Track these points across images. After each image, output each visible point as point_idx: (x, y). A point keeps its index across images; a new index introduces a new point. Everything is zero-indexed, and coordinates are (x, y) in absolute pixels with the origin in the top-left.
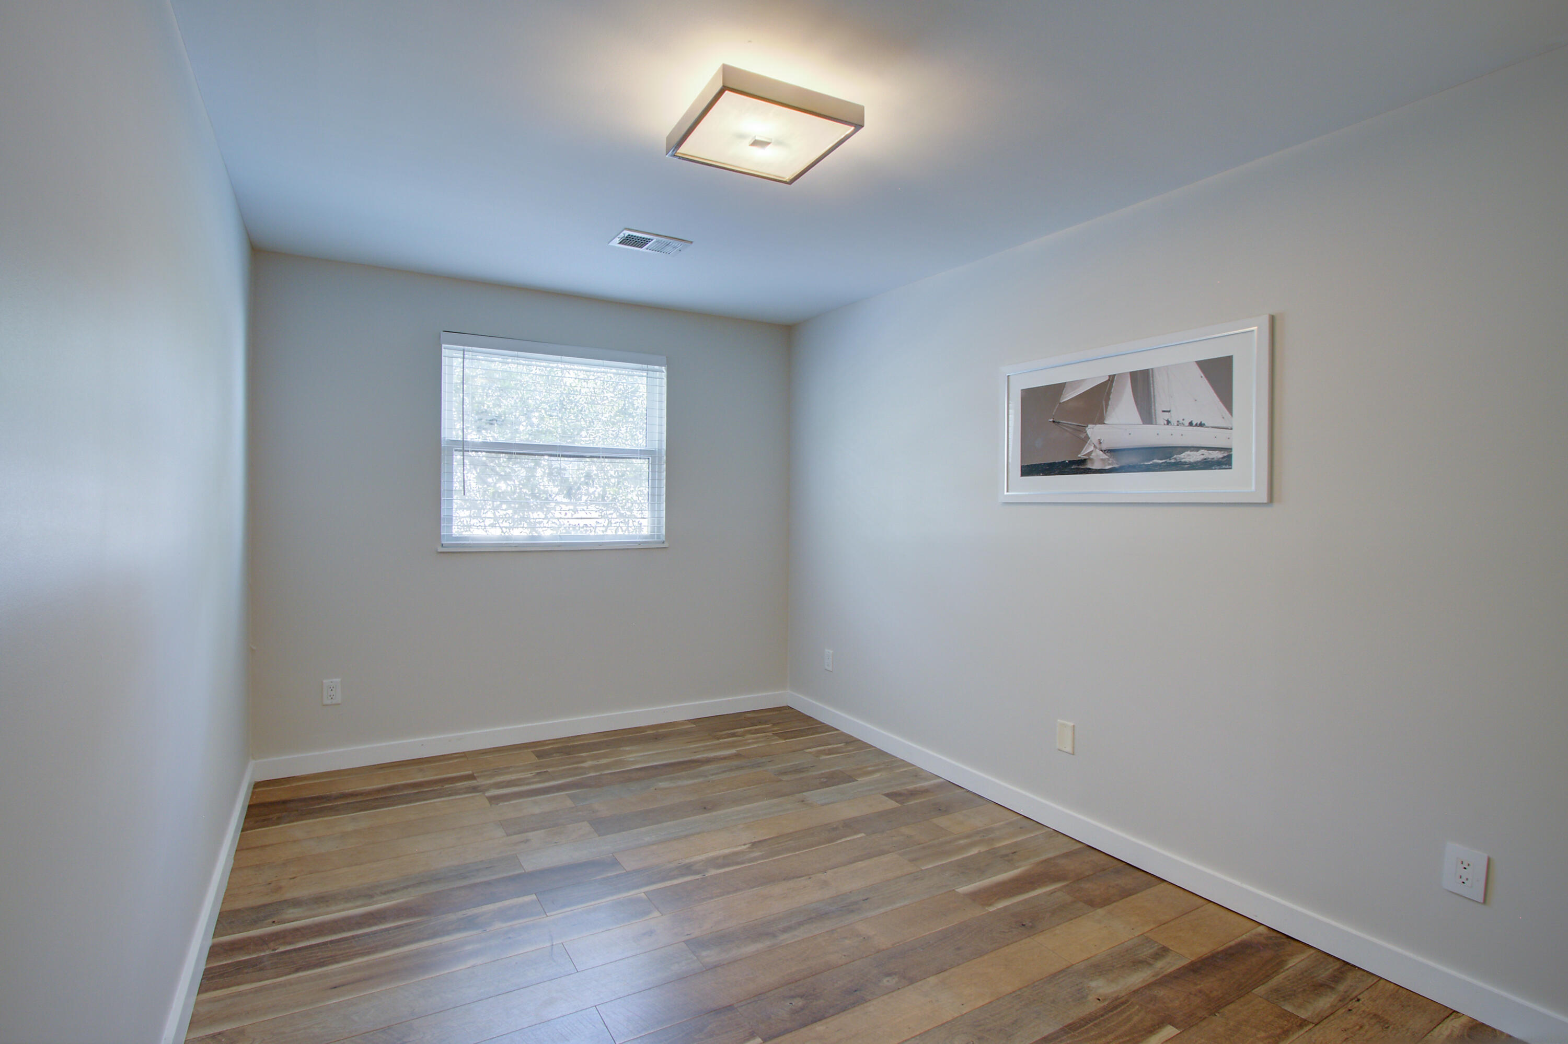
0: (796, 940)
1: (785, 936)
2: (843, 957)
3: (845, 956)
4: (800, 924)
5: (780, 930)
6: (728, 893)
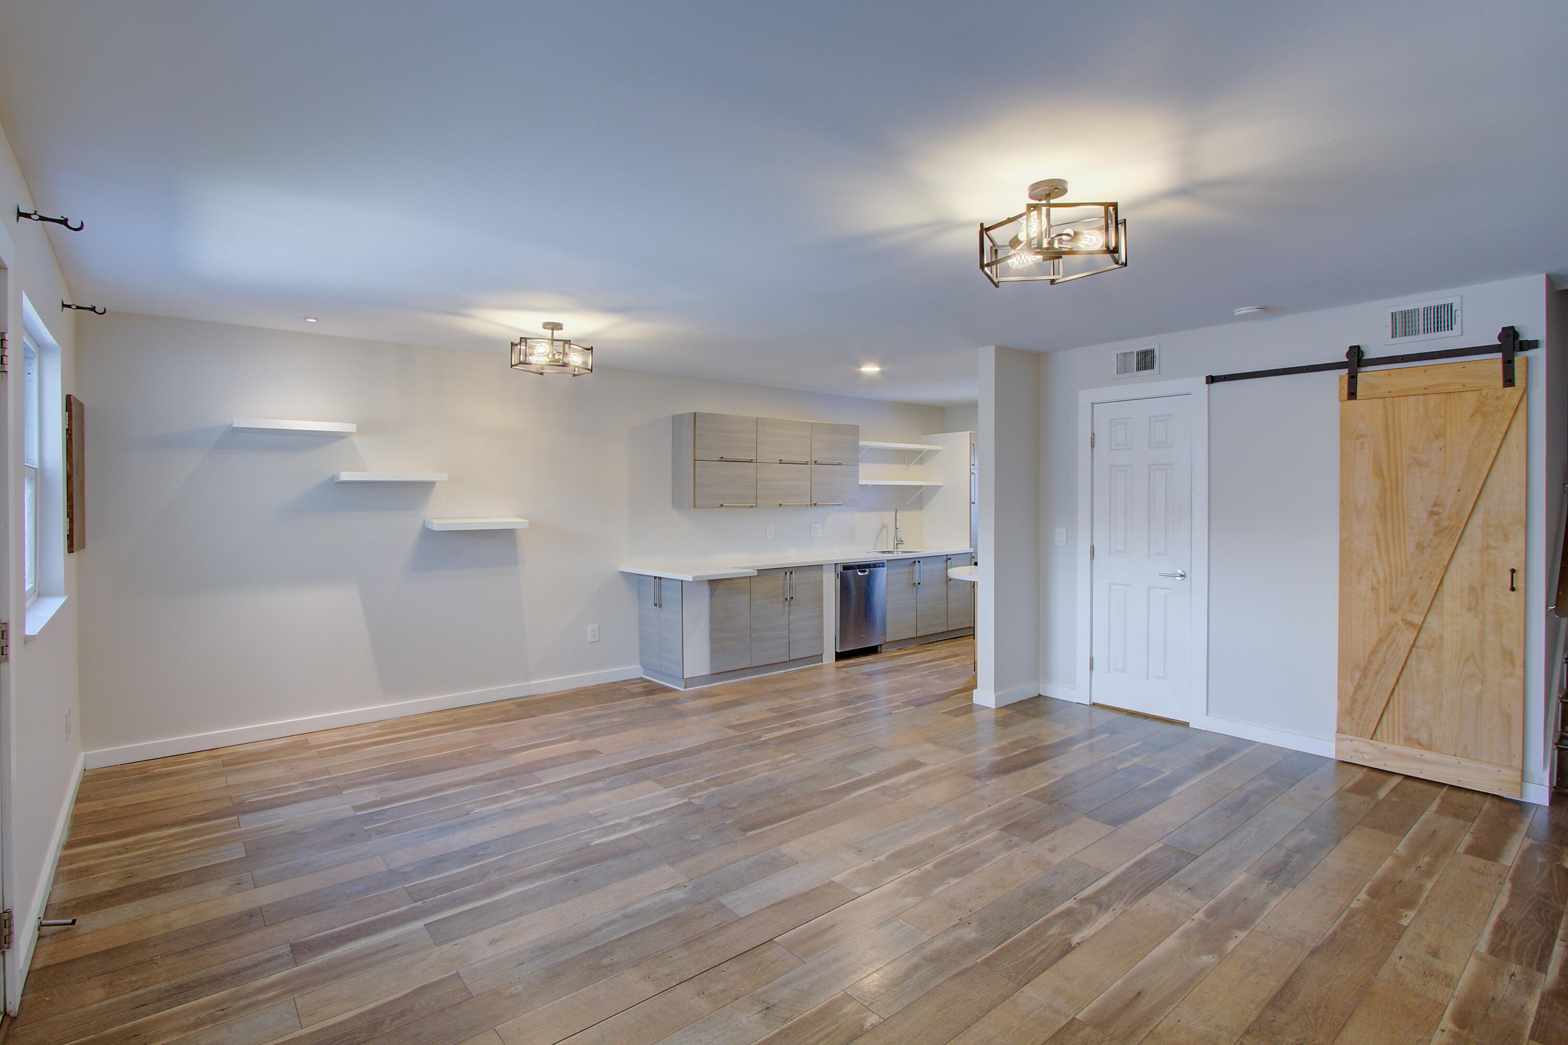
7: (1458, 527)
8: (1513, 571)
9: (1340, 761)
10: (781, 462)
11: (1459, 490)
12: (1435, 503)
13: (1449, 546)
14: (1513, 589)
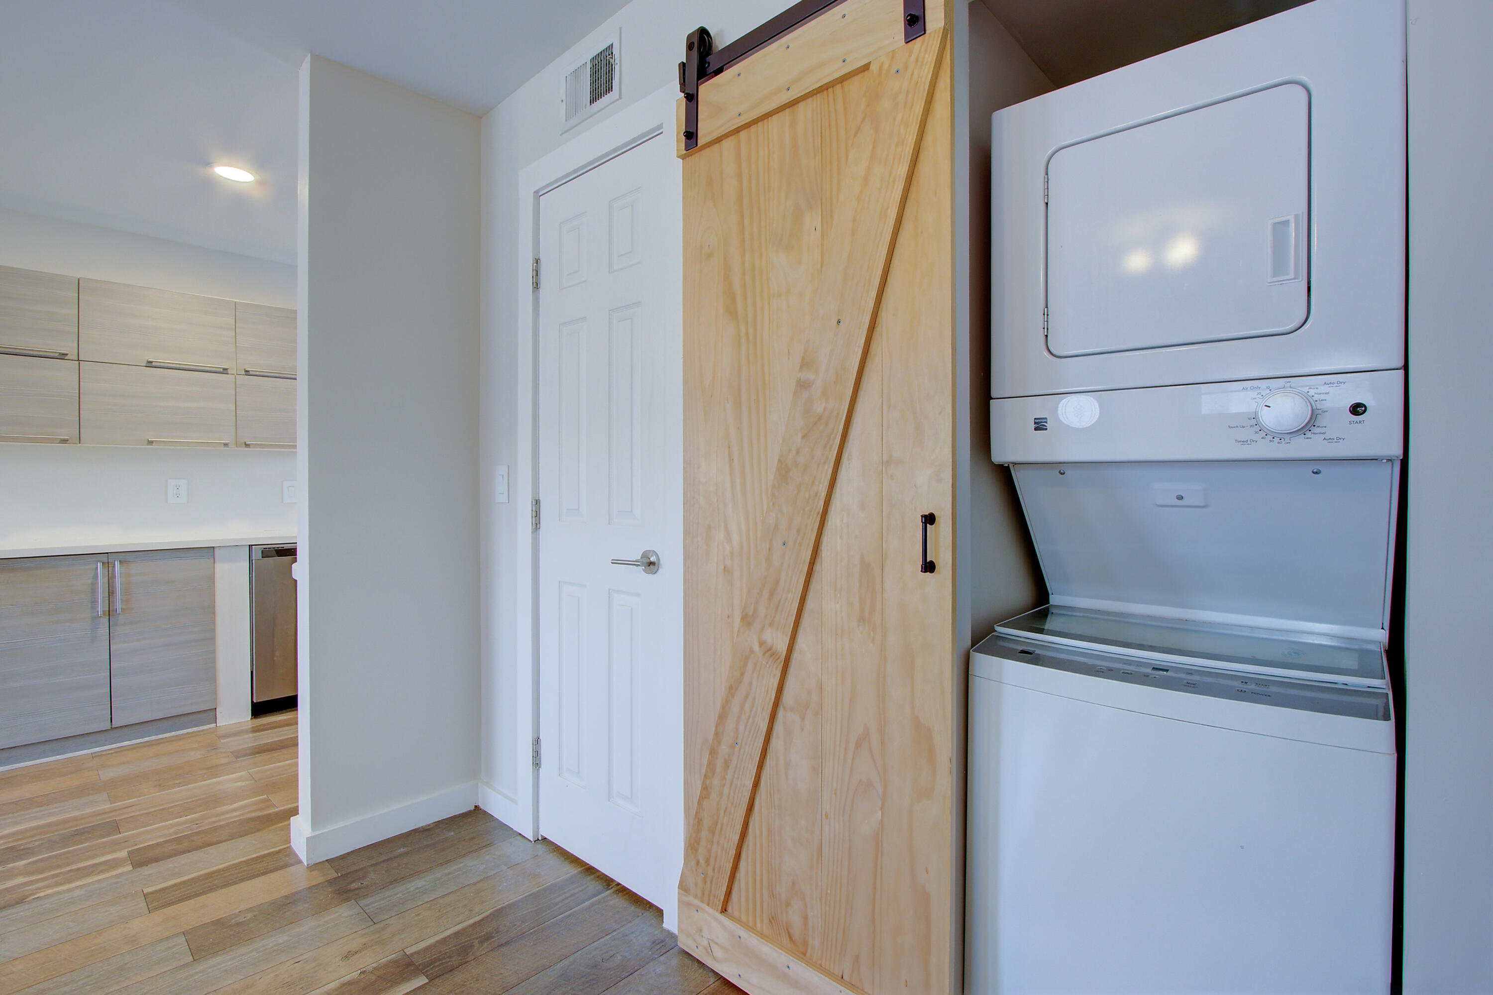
7: (838, 415)
8: (929, 519)
9: (684, 951)
10: (150, 364)
11: (839, 322)
12: (803, 359)
13: (825, 462)
14: (929, 567)
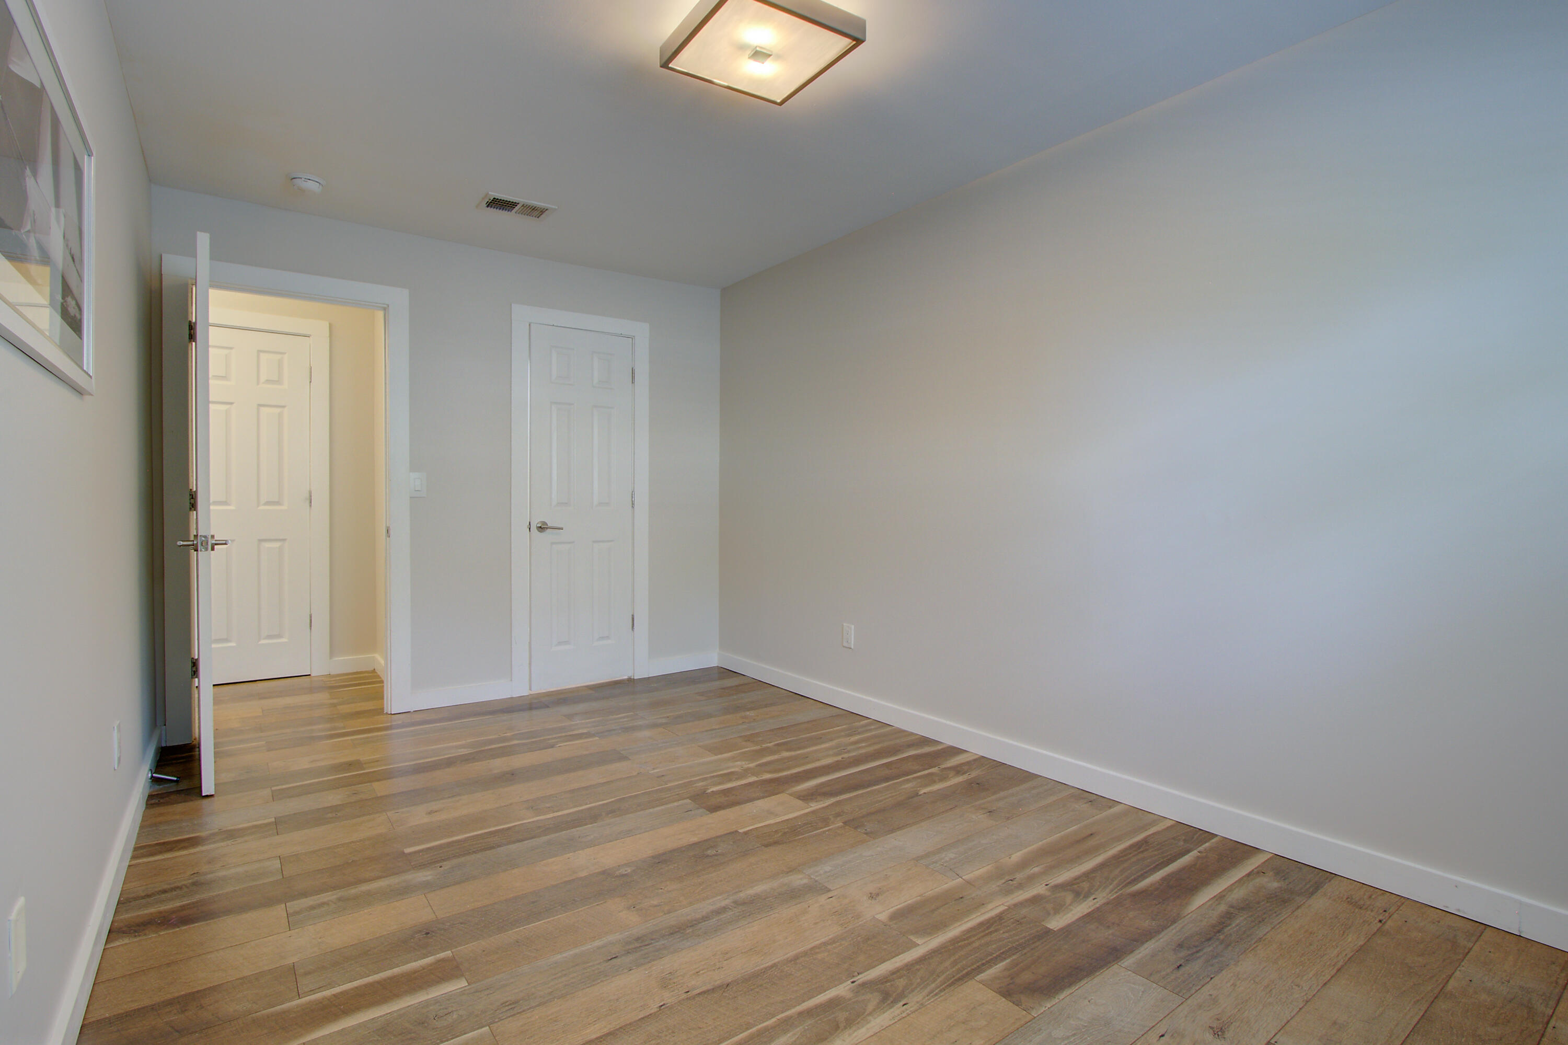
0: (711, 901)
1: (723, 903)
2: (663, 888)
3: (661, 889)
4: (705, 918)
5: (730, 909)
6: (805, 954)
